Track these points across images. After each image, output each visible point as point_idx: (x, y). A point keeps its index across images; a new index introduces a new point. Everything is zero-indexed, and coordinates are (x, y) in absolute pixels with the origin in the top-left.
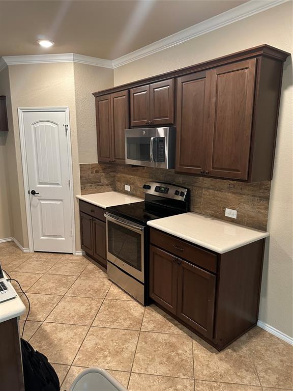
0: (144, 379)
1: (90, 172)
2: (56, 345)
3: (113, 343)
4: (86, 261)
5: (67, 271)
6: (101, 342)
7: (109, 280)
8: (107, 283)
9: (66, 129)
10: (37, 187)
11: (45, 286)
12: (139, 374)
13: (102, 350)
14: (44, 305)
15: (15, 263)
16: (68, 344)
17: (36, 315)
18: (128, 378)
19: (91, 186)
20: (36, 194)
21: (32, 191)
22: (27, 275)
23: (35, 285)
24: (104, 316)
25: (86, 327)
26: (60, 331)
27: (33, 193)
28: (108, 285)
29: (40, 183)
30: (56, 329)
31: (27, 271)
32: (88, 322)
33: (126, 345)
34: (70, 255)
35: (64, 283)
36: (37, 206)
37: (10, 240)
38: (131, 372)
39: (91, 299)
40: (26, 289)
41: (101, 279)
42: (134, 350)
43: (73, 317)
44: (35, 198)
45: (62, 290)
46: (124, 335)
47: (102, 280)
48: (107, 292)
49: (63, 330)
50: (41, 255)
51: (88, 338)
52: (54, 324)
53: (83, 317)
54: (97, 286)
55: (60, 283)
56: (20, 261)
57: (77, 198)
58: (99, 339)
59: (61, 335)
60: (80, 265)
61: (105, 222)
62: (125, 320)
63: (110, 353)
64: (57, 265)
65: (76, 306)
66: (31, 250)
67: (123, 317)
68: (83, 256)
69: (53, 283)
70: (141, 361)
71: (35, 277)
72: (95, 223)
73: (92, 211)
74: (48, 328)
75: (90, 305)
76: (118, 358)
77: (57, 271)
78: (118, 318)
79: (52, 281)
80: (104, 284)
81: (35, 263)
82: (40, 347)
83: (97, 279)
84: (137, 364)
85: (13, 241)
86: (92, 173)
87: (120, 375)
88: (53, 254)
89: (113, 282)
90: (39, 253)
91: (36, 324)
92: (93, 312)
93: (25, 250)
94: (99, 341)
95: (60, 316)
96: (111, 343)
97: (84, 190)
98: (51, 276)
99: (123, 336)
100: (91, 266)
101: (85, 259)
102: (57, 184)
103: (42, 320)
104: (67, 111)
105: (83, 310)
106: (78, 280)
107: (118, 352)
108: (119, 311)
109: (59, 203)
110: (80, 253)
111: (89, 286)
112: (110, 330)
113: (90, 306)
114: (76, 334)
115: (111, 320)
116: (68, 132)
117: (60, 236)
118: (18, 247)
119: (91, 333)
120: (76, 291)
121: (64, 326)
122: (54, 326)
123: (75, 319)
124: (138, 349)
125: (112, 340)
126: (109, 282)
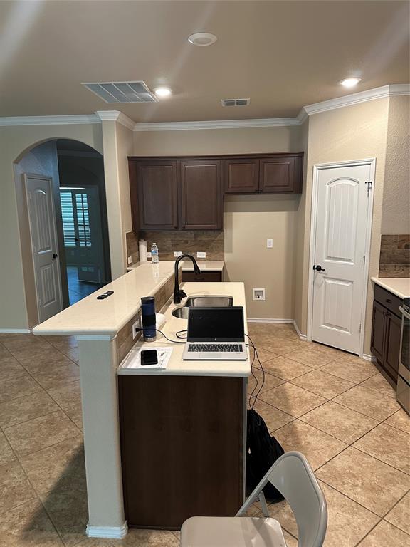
0: (397, 535)
1: (397, 246)
2: (302, 447)
3: (372, 476)
4: (374, 369)
5: (343, 374)
6: (357, 468)
7: (399, 402)
8: (394, 404)
9: (369, 188)
10: (324, 262)
11: (312, 382)
12: (394, 527)
13: (354, 476)
14: (304, 402)
15: (287, 348)
16: (315, 452)
17: (291, 409)
18: (376, 523)
19: (396, 266)
20: (321, 271)
21: (318, 266)
22: (296, 364)
23: (301, 378)
24: (373, 441)
25: (343, 444)
26: (311, 435)
27: (319, 268)
28: (394, 408)
29: (329, 258)
30: (308, 431)
31: (298, 360)
32: (349, 439)
33: (389, 486)
34: (355, 357)
35: (335, 387)
36: (322, 284)
37: (290, 322)
38: (382, 519)
39: (363, 416)
40: (290, 379)
41: (387, 398)
42: (399, 497)
43: (332, 427)
44: (320, 275)
45: (329, 394)
46: (393, 474)
47: (388, 400)
48: (389, 415)
49: (315, 435)
50: (319, 347)
51: (341, 456)
52: (307, 425)
53: (344, 431)
54: (377, 403)
55: (331, 384)
56: (293, 347)
57: (372, 281)
58: (355, 464)
59: (310, 439)
60: (363, 371)
61: (401, 319)
62: (400, 458)
63: (362, 483)
64: (334, 364)
65: (340, 417)
66: (309, 339)
67: (399, 453)
68: (372, 362)
69: (322, 382)
70: (403, 514)
71: (303, 369)
72: (390, 319)
73: (388, 301)
74: (300, 426)
75: (359, 422)
76: (371, 495)
77: (332, 371)
78: (392, 451)
79: (322, 379)
80: (388, 405)
81: (309, 354)
82: (285, 441)
83: (381, 396)
84: (395, 513)
85: (292, 324)
86: (399, 248)
87: (366, 514)
88: (333, 350)
89: (402, 407)
90: (318, 345)
91: (288, 417)
92: (360, 431)
93: (302, 337)
94: (355, 466)
95: (317, 420)
96: (369, 475)
97: (383, 272)
98: (323, 374)
99: (390, 475)
100: (379, 378)
101: (374, 367)
102: (348, 260)
103: (296, 416)
104: (373, 163)
105: (347, 424)
106: (355, 389)
107: (374, 489)
108: (397, 444)
109: (348, 285)
110: (368, 357)
111: (366, 401)
112: (374, 460)
113: (358, 424)
114: (328, 446)
115: (381, 449)
116: (371, 192)
117: (345, 329)
118: (296, 332)
119: (348, 453)
120: (347, 401)
121: (318, 432)
122: (307, 428)
123: (334, 430)
124: (404, 498)
125: (372, 473)
126: (398, 405)
